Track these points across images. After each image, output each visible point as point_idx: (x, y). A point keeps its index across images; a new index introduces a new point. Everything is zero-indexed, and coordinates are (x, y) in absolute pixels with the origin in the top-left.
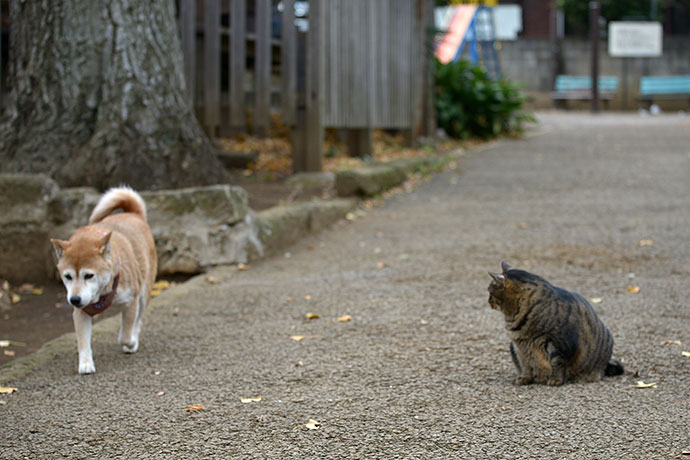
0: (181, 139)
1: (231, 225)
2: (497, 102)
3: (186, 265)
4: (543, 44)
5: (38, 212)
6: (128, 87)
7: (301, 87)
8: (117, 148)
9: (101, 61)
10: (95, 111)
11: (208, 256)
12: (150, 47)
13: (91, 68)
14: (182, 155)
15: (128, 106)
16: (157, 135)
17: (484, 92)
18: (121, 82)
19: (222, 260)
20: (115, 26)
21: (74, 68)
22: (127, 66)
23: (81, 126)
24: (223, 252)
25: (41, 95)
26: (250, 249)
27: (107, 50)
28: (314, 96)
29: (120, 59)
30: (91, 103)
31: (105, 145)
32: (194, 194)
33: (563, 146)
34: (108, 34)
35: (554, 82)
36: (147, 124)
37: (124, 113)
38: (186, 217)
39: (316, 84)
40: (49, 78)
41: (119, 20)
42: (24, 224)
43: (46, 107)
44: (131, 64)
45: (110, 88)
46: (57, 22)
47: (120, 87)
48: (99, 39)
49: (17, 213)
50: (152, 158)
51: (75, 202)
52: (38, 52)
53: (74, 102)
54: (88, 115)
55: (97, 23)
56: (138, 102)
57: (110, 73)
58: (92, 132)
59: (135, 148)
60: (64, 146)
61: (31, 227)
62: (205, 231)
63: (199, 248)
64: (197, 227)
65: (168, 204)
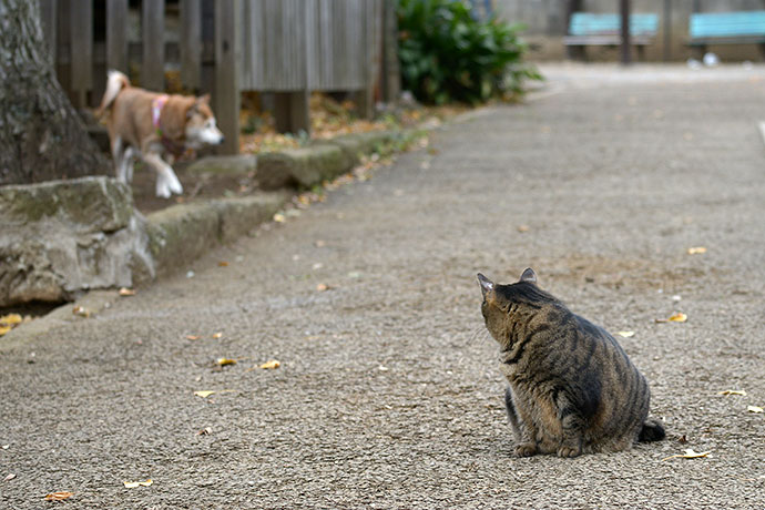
0: (38, 111)
1: (109, 233)
2: (486, 52)
3: (47, 291)
7: (208, 35)
11: (77, 276)
14: (39, 133)
16: (4, 104)
17: (466, 37)
19: (97, 282)
24: (98, 272)
26: (136, 266)
28: (226, 46)
32: (56, 190)
33: (580, 113)
35: (568, 21)
38: (45, 223)
39: (229, 29)
62: (73, 241)
63: (63, 266)
64: (61, 237)
65: (20, 204)
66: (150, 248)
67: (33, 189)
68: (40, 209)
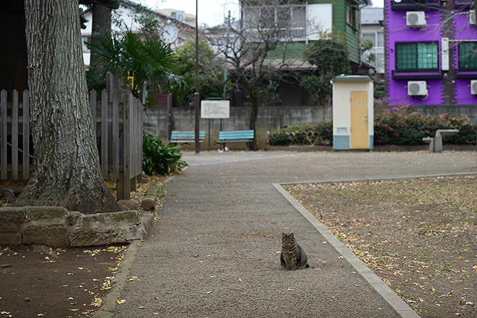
0: (102, 191)
1: (137, 225)
3: (122, 240)
4: (162, 112)
5: (63, 221)
6: (83, 171)
7: (121, 163)
8: (80, 195)
9: (72, 160)
10: (69, 180)
11: (129, 237)
12: (90, 154)
13: (68, 163)
14: (103, 196)
15: (83, 178)
16: (94, 189)
17: (161, 151)
18: (80, 169)
19: (134, 238)
20: (78, 146)
21: (61, 163)
22: (82, 163)
23: (64, 186)
24: (135, 235)
25: (49, 174)
26: (144, 234)
27: (75, 156)
28: (127, 166)
29: (80, 159)
30: (67, 177)
31: (75, 194)
32: (124, 214)
34: (75, 150)
36: (90, 186)
37: (82, 181)
38: (121, 222)
39: (128, 161)
40: (52, 167)
41: (79, 145)
42: (57, 226)
43: (51, 179)
44: (84, 162)
45: (76, 171)
46: (56, 145)
47: (80, 171)
48: (71, 152)
49: (55, 221)
50: (93, 198)
51: (78, 217)
52: (47, 157)
53: (62, 177)
54: (66, 182)
55: (71, 146)
56: (87, 176)
57: (76, 165)
58: (68, 188)
59: (87, 194)
60: (59, 194)
61: (60, 227)
62: (128, 227)
63: (125, 234)
64: (125, 226)
65: (114, 217)
66: (146, 229)
67: (117, 213)
68: (120, 218)
